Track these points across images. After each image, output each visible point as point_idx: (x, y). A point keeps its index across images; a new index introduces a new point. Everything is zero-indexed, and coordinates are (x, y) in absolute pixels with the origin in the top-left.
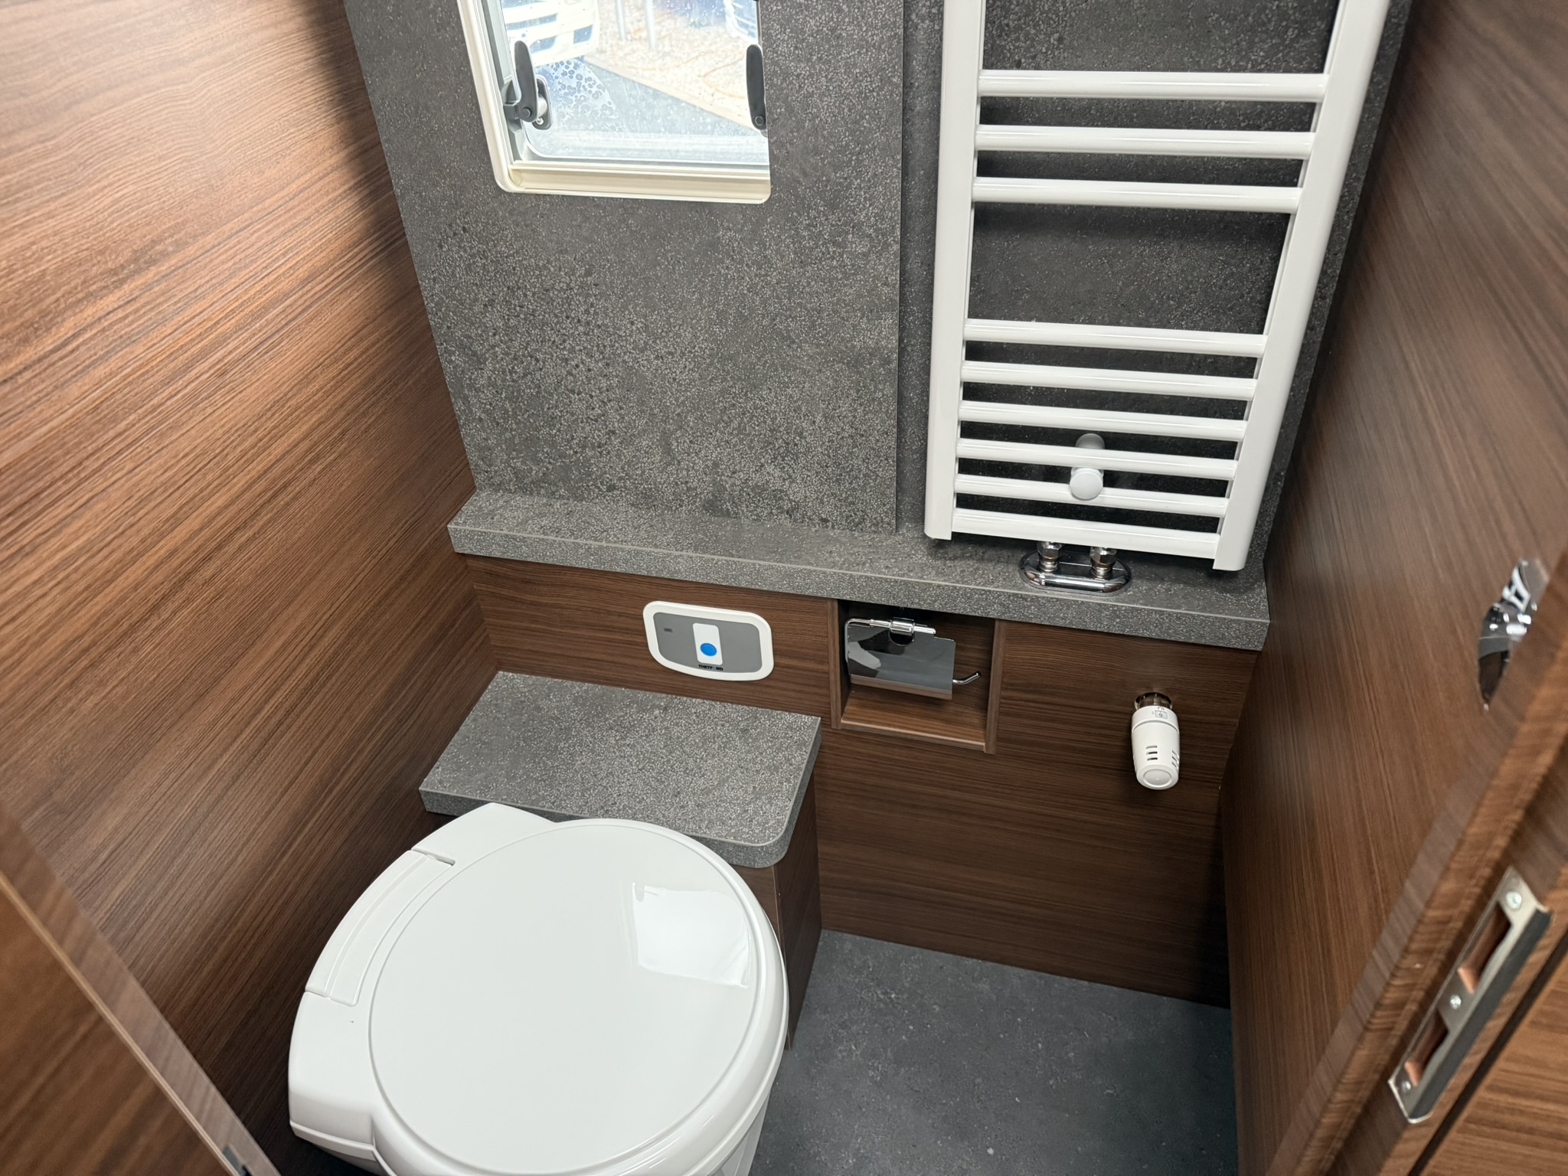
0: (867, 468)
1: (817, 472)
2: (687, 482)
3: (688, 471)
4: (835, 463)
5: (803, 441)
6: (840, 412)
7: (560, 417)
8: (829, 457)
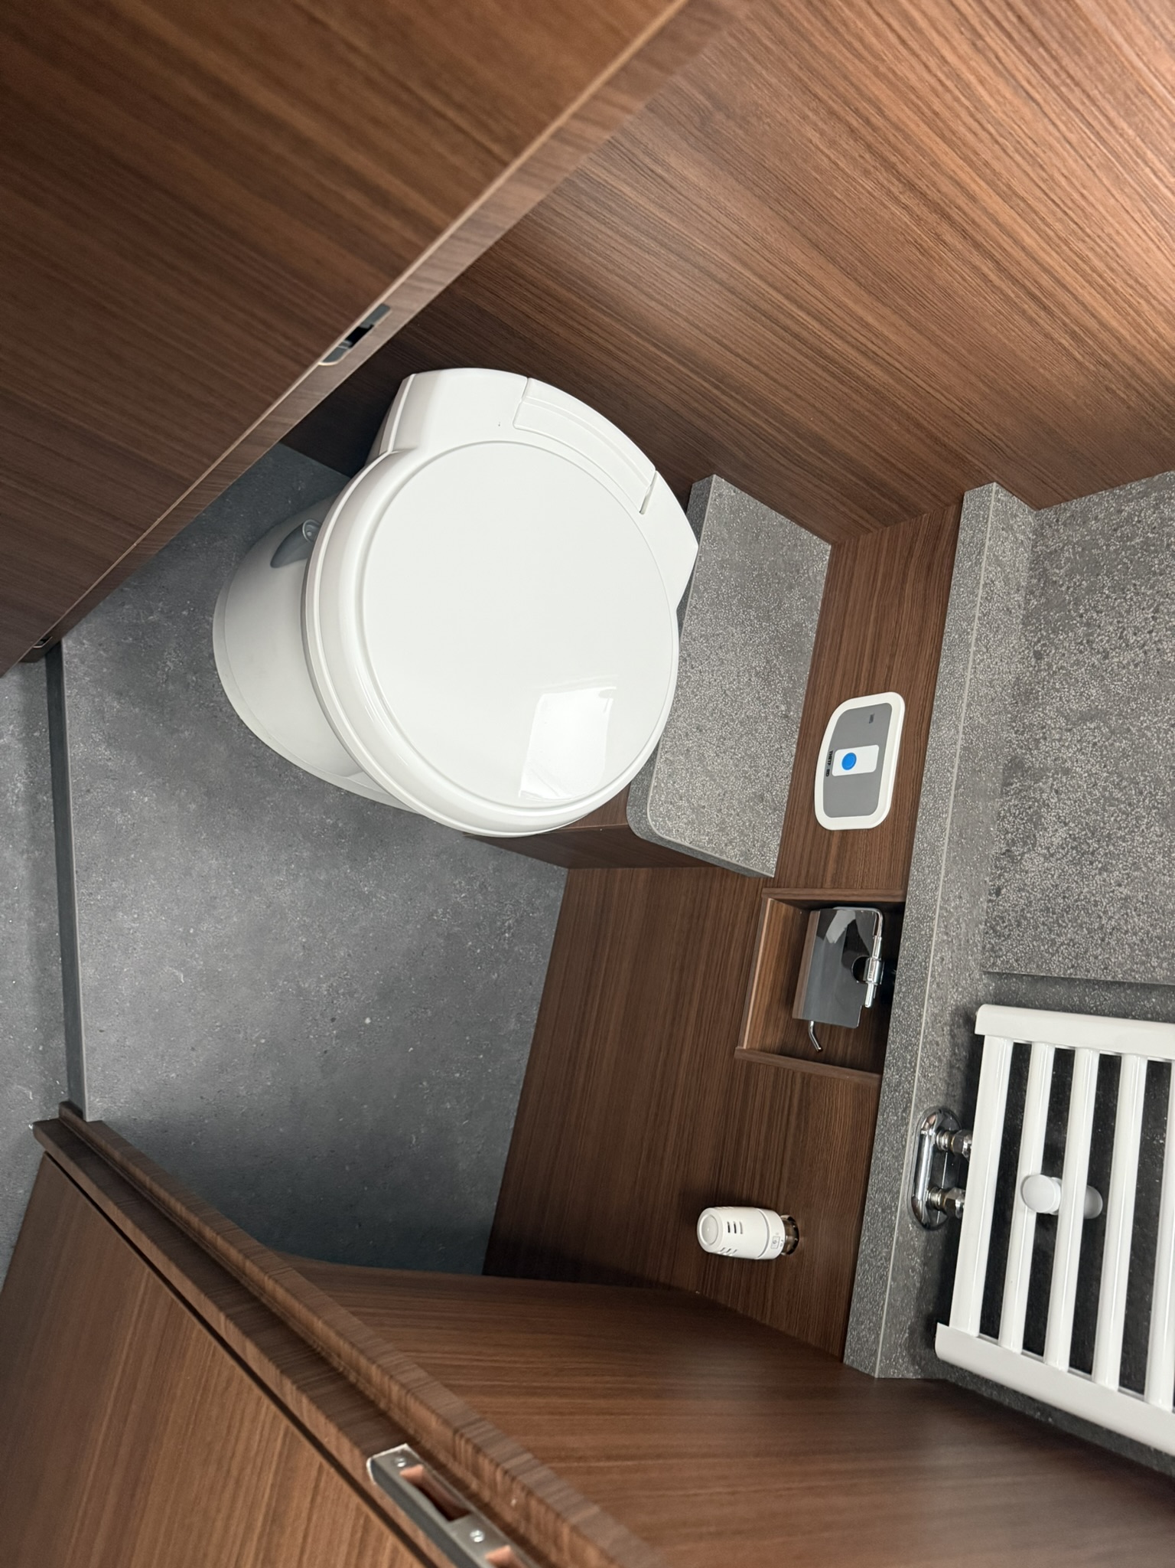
0: (1062, 944)
1: (1057, 885)
2: (1045, 739)
3: (1060, 740)
4: (1069, 907)
5: (1097, 871)
6: (1132, 917)
7: (1125, 598)
8: (1076, 901)
